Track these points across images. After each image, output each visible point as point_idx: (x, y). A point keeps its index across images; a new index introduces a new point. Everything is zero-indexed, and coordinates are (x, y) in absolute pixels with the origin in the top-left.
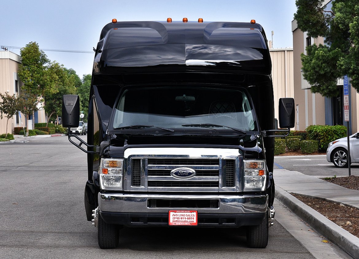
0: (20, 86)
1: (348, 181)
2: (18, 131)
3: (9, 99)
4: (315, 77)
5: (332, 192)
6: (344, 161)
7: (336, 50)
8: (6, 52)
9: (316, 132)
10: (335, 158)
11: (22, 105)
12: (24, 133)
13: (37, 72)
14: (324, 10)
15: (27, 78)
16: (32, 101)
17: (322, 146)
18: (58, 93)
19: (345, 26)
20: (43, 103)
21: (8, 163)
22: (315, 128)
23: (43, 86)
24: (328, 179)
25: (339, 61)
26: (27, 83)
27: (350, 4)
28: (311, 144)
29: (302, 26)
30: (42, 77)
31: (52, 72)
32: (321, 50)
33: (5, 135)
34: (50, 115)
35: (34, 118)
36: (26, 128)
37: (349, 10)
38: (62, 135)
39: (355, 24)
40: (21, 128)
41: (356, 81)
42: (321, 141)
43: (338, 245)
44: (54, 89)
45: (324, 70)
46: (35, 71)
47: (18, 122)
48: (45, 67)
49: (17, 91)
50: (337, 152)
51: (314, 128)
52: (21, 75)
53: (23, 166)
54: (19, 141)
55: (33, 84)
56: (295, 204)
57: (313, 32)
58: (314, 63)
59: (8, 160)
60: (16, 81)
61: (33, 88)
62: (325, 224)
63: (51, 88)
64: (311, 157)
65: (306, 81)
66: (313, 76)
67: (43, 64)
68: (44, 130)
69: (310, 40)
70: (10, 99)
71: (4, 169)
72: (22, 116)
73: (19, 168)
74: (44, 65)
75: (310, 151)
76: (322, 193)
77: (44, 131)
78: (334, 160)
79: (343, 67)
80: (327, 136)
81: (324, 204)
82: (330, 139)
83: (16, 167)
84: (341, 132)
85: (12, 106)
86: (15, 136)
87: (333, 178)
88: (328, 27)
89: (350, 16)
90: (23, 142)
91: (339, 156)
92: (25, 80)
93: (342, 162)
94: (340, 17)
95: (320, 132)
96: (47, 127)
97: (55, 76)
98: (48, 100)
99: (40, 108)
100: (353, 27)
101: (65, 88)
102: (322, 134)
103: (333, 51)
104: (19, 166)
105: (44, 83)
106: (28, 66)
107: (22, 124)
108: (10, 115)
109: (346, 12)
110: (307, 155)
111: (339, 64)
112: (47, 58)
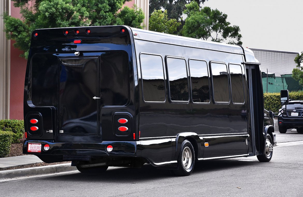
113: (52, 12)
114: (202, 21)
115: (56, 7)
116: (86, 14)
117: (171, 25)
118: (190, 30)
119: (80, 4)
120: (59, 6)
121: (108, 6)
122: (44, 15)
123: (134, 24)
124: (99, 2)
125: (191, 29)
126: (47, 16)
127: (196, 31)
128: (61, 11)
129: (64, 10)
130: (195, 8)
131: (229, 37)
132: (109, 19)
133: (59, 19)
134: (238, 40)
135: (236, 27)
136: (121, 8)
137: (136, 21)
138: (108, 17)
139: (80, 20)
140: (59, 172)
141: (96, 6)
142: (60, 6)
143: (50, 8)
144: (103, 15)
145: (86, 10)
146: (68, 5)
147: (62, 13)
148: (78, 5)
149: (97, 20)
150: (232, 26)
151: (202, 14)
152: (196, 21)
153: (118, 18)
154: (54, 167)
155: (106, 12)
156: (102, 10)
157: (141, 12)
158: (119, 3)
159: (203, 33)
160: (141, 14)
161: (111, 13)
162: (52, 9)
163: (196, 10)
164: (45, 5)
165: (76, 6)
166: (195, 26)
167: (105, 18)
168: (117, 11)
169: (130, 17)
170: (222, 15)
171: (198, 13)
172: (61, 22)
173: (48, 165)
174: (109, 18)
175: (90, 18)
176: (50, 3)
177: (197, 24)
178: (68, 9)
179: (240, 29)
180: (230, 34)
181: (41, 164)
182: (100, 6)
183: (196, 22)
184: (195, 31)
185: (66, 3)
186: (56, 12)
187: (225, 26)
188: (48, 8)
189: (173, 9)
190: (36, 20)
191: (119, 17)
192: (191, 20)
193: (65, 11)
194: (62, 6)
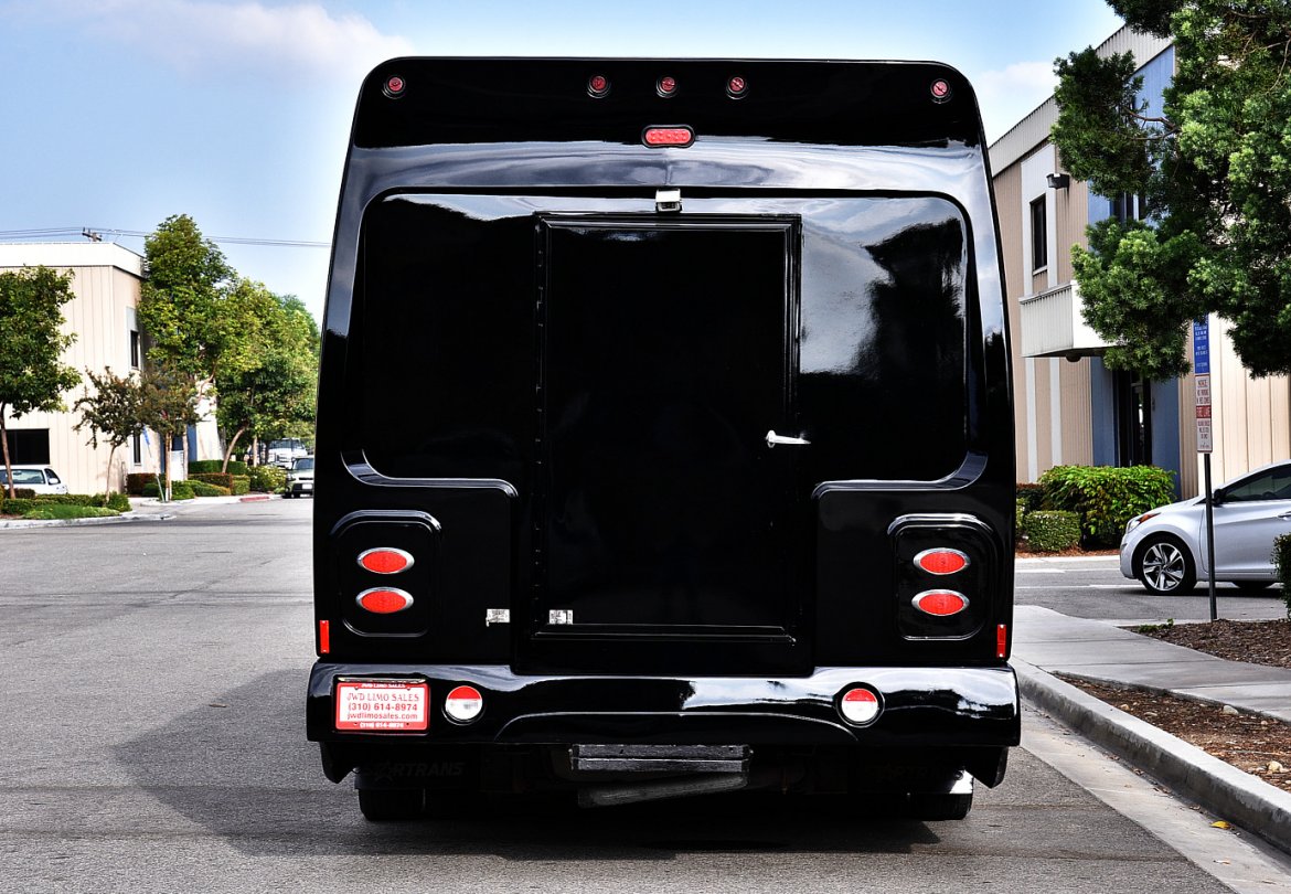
0: (144, 350)
1: (1213, 637)
2: (139, 485)
3: (115, 387)
4: (1120, 318)
5: (1179, 670)
6: (1174, 573)
7: (1182, 237)
8: (98, 246)
9: (1074, 486)
10: (1147, 567)
11: (154, 407)
12: (157, 491)
13: (196, 305)
14: (1140, 115)
15: (165, 326)
16: (184, 394)
17: (1093, 529)
18: (258, 371)
19: (1215, 162)
20: (213, 399)
21: (142, 581)
22: (1071, 476)
23: (213, 350)
24: (1151, 631)
25: (1195, 268)
26: (166, 342)
27: (1228, 96)
28: (1060, 524)
29: (1074, 162)
30: (210, 322)
31: (241, 307)
32: (1136, 237)
33: (104, 496)
34: (233, 436)
35: (185, 445)
36: (163, 477)
37: (1222, 112)
38: (272, 496)
39: (1248, 156)
40: (148, 477)
41: (1248, 331)
42: (1090, 513)
43: (1261, 836)
44: (247, 357)
45: (1146, 298)
46: (191, 303)
47: (137, 458)
48: (220, 292)
49: (137, 365)
50: (1154, 548)
51: (1068, 474)
52: (149, 316)
53: (192, 591)
54: (147, 516)
55: (183, 342)
56: (1080, 707)
57: (1110, 181)
58: (1115, 276)
59: (139, 574)
60: (132, 332)
61: (183, 354)
62: (1203, 768)
63: (239, 354)
64: (1061, 563)
65: (1090, 330)
66: (1113, 316)
67: (215, 281)
68: (218, 481)
69: (1041, 209)
70: (120, 388)
71: (136, 599)
72: (150, 439)
73: (181, 596)
74: (218, 285)
75: (1055, 544)
76: (1152, 672)
77: (218, 484)
78: (1145, 571)
79: (1210, 289)
80: (1106, 500)
81: (1168, 706)
82: (1117, 508)
83: (171, 595)
84: (1150, 486)
85: (125, 409)
86: (132, 501)
87: (1165, 626)
88: (1155, 168)
89: (1228, 132)
90: (158, 518)
91: (1160, 560)
92: (160, 331)
93: (1168, 578)
94: (1199, 135)
95: (1085, 487)
96: (224, 471)
97: (250, 316)
98: (227, 389)
99: (205, 415)
100: (1242, 165)
101: (279, 354)
102: (1094, 493)
103: (1174, 240)
104: (182, 592)
105: (219, 339)
106: (170, 287)
107: (150, 465)
108: (119, 438)
109: (1215, 120)
110: (1046, 556)
111: (1196, 279)
112: (227, 263)
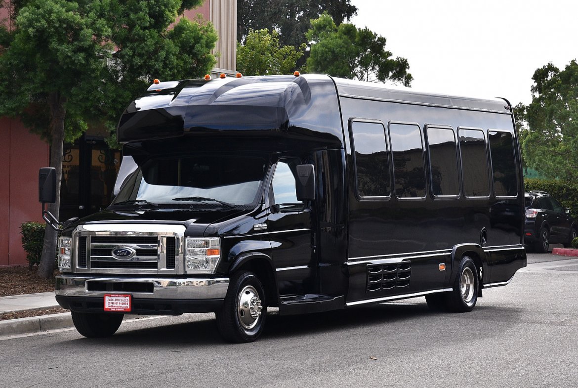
113: (40, 28)
114: (340, 50)
115: (49, 18)
116: (106, 31)
117: (285, 58)
118: (319, 66)
119: (94, 13)
120: (53, 16)
121: (147, 18)
122: (26, 32)
123: (198, 51)
124: (131, 10)
125: (321, 64)
126: (32, 34)
127: (330, 67)
128: (57, 25)
129: (64, 23)
130: (328, 27)
131: (390, 78)
132: (150, 42)
133: (54, 41)
134: (406, 84)
135: (401, 60)
136: (174, 21)
137: (201, 45)
138: (149, 37)
139: (94, 42)
140: (45, 330)
141: (126, 17)
142: (55, 15)
143: (37, 21)
144: (138, 35)
145: (107, 24)
146: (71, 13)
147: (60, 29)
148: (91, 14)
149: (128, 44)
150: (395, 59)
151: (340, 37)
152: (330, 49)
153: (167, 41)
154: (36, 321)
155: (144, 29)
156: (137, 25)
157: (210, 28)
158: (169, 11)
159: (342, 71)
160: (212, 32)
161: (154, 32)
162: (40, 22)
163: (330, 30)
164: (26, 14)
165: (87, 16)
166: (328, 59)
167: (143, 39)
168: (166, 26)
169: (190, 38)
170: (376, 39)
171: (333, 35)
172: (58, 47)
173: (25, 317)
174: (151, 40)
175: (114, 39)
176: (37, 11)
177: (332, 56)
178: (71, 22)
179: (408, 65)
180: (391, 74)
181: (13, 314)
182: (132, 16)
183: (330, 52)
184: (328, 68)
185: (68, 11)
186: (49, 27)
187: (382, 59)
188: (33, 19)
189: (294, 29)
190: (12, 43)
191: (169, 39)
192: (321, 49)
193: (65, 26)
194: (60, 16)
